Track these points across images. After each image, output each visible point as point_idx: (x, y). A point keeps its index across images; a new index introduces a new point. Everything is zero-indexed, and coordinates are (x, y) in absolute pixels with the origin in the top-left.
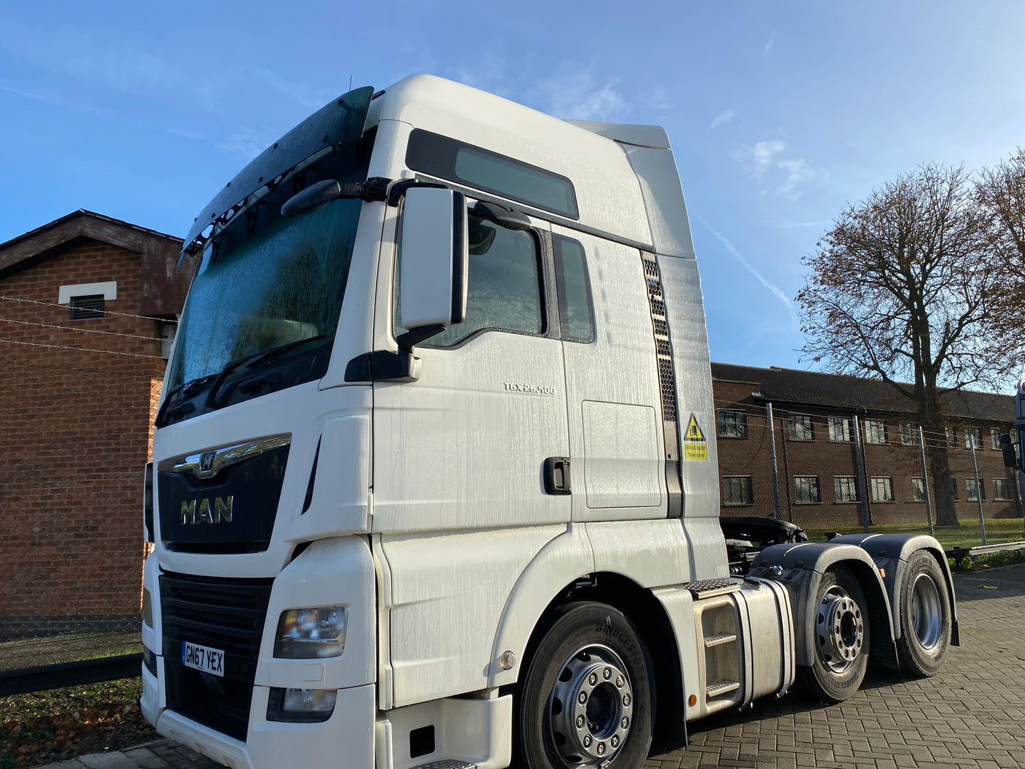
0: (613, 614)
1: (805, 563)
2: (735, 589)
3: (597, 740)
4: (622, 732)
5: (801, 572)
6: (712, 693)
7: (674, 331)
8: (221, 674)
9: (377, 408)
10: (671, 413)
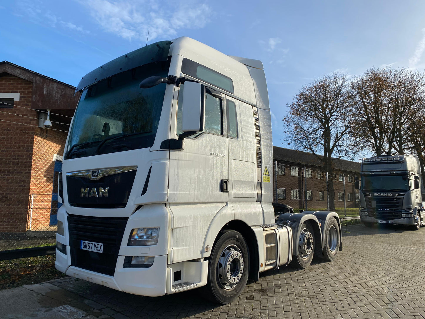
0: (239, 235)
1: (298, 219)
2: (276, 228)
3: (233, 277)
4: (240, 275)
5: (296, 223)
6: (267, 263)
7: (262, 136)
8: (102, 252)
9: (171, 159)
10: (260, 165)
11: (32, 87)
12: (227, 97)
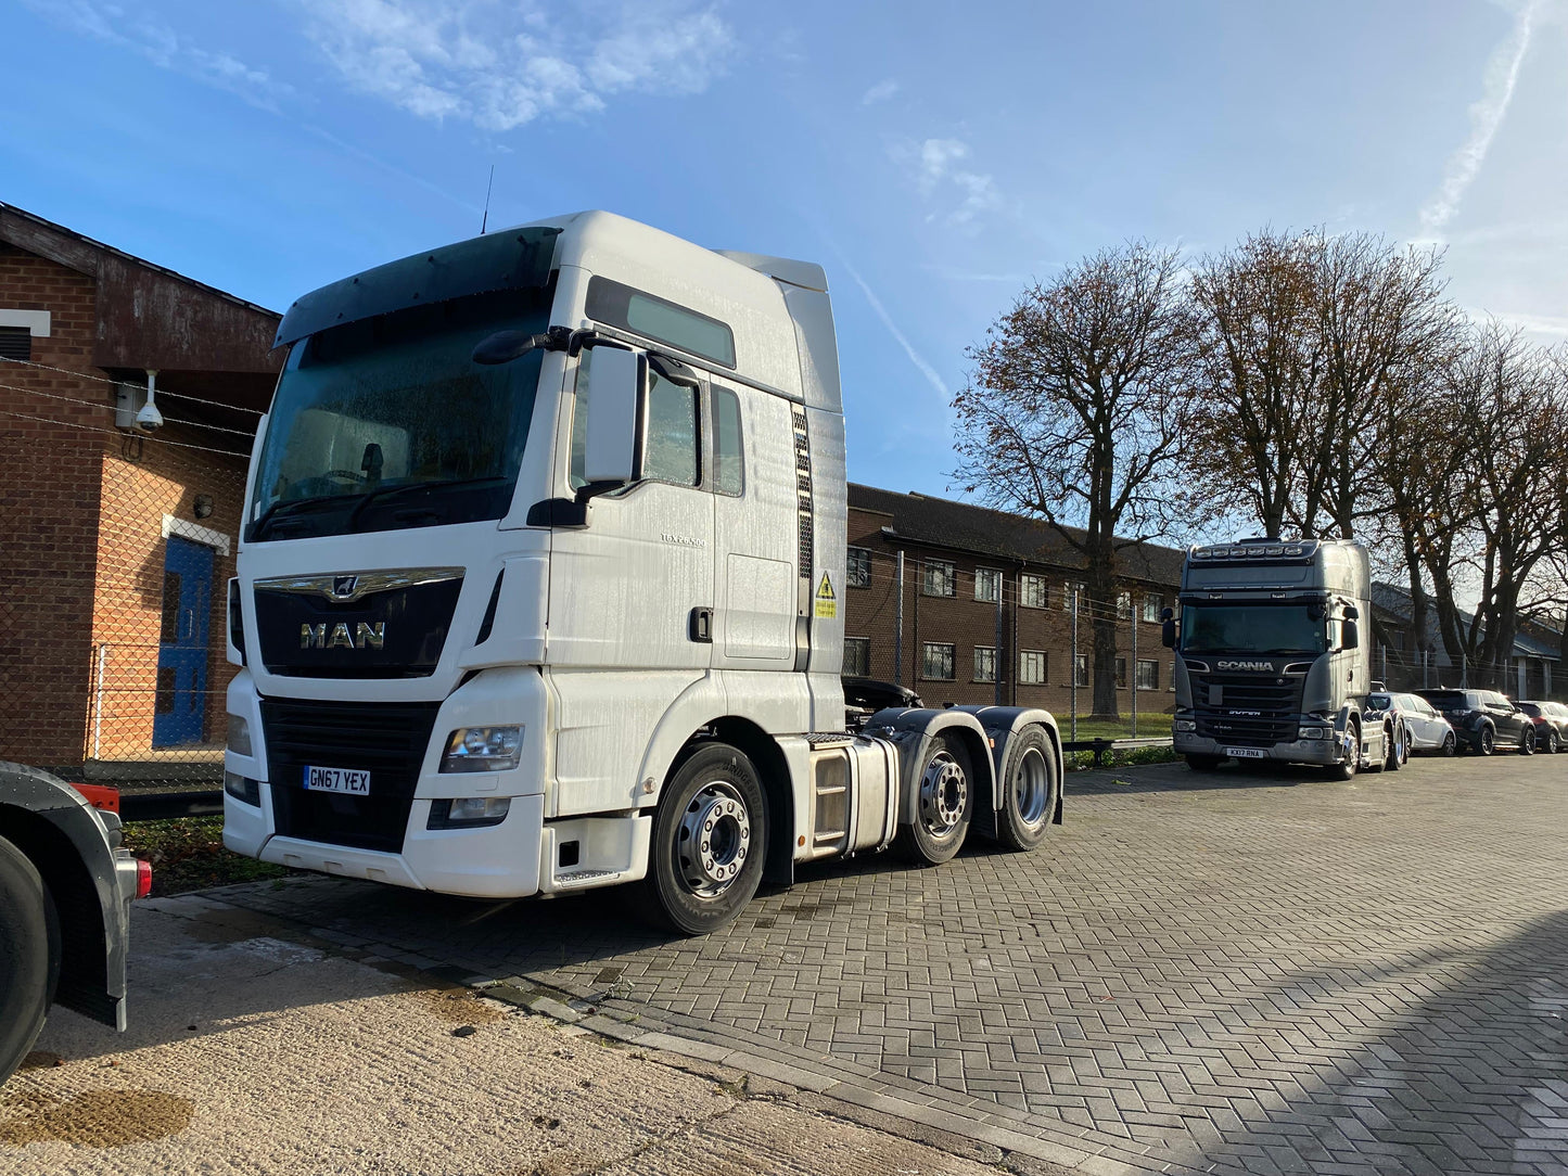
0: (738, 756)
1: (918, 726)
2: (849, 743)
3: (717, 866)
4: (739, 861)
5: (912, 734)
6: (820, 838)
7: (816, 488)
8: (367, 793)
9: (556, 552)
10: (807, 569)
11: (93, 291)
12: (716, 380)
